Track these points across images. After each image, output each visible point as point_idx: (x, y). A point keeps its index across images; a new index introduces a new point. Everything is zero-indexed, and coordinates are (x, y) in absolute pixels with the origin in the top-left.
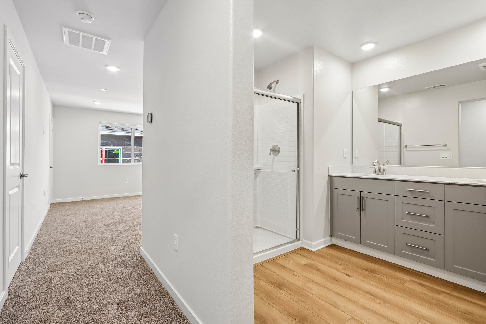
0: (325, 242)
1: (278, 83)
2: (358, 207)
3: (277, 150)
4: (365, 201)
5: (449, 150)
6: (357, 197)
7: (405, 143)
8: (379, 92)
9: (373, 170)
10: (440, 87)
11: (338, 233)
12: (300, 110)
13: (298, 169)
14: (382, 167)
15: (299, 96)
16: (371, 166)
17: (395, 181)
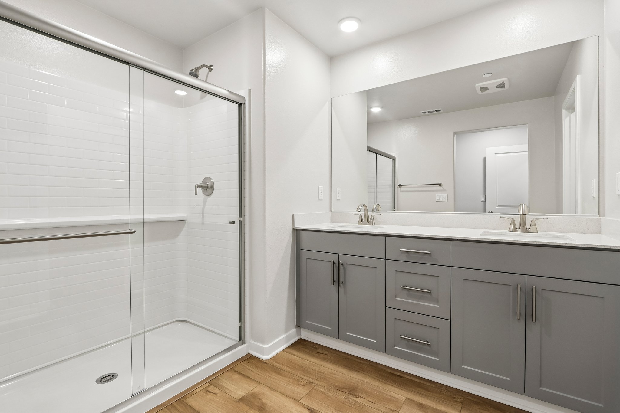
0: (288, 338)
1: (212, 70)
2: (335, 279)
3: (209, 186)
4: (345, 269)
5: (444, 190)
6: (334, 263)
7: (399, 182)
8: (369, 113)
9: (358, 218)
10: (436, 112)
11: (307, 321)
12: (244, 117)
13: (241, 219)
14: (370, 214)
15: (243, 93)
16: (355, 212)
17: (386, 236)
